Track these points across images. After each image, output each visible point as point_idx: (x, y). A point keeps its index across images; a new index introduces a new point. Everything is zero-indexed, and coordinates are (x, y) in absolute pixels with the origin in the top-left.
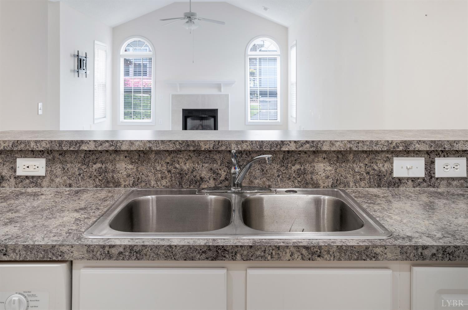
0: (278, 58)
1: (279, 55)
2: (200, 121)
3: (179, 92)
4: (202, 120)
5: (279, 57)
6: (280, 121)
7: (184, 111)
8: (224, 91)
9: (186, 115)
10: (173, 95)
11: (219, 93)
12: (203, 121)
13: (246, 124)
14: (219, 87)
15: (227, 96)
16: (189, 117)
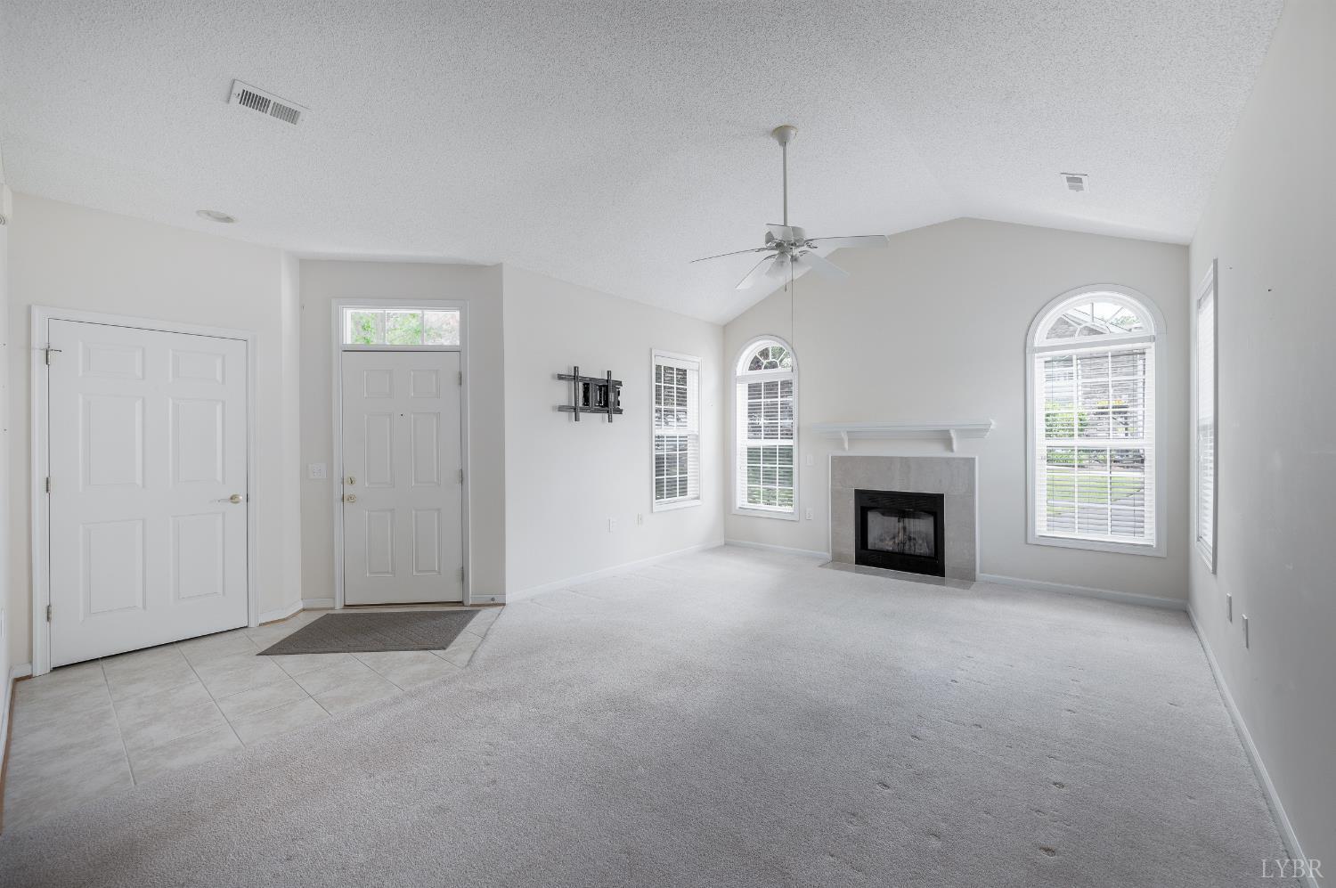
0: (1150, 347)
1: (1152, 339)
2: (899, 521)
3: (848, 451)
4: (904, 517)
5: (1153, 345)
6: (1154, 543)
7: (860, 494)
8: (959, 449)
9: (864, 505)
10: (833, 458)
11: (948, 455)
12: (906, 520)
13: (1029, 541)
14: (945, 439)
15: (970, 462)
16: (872, 509)
